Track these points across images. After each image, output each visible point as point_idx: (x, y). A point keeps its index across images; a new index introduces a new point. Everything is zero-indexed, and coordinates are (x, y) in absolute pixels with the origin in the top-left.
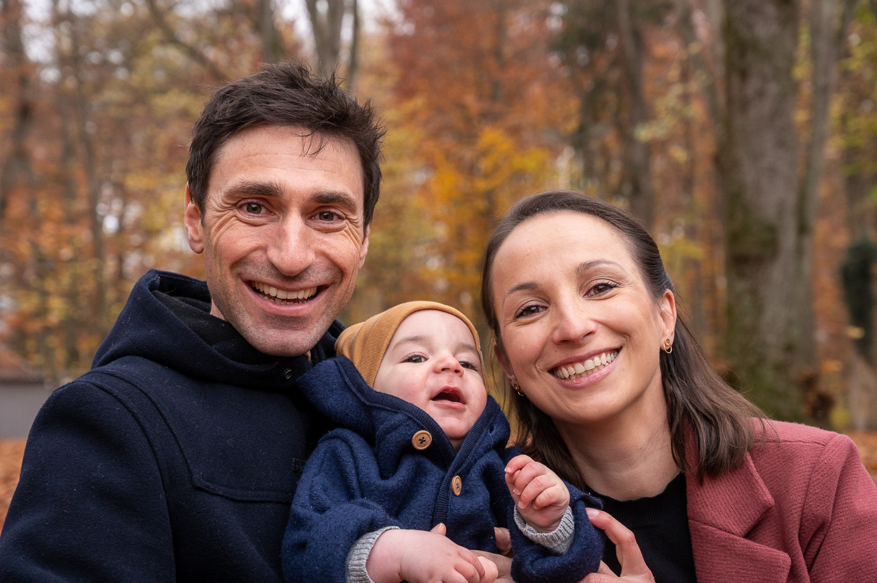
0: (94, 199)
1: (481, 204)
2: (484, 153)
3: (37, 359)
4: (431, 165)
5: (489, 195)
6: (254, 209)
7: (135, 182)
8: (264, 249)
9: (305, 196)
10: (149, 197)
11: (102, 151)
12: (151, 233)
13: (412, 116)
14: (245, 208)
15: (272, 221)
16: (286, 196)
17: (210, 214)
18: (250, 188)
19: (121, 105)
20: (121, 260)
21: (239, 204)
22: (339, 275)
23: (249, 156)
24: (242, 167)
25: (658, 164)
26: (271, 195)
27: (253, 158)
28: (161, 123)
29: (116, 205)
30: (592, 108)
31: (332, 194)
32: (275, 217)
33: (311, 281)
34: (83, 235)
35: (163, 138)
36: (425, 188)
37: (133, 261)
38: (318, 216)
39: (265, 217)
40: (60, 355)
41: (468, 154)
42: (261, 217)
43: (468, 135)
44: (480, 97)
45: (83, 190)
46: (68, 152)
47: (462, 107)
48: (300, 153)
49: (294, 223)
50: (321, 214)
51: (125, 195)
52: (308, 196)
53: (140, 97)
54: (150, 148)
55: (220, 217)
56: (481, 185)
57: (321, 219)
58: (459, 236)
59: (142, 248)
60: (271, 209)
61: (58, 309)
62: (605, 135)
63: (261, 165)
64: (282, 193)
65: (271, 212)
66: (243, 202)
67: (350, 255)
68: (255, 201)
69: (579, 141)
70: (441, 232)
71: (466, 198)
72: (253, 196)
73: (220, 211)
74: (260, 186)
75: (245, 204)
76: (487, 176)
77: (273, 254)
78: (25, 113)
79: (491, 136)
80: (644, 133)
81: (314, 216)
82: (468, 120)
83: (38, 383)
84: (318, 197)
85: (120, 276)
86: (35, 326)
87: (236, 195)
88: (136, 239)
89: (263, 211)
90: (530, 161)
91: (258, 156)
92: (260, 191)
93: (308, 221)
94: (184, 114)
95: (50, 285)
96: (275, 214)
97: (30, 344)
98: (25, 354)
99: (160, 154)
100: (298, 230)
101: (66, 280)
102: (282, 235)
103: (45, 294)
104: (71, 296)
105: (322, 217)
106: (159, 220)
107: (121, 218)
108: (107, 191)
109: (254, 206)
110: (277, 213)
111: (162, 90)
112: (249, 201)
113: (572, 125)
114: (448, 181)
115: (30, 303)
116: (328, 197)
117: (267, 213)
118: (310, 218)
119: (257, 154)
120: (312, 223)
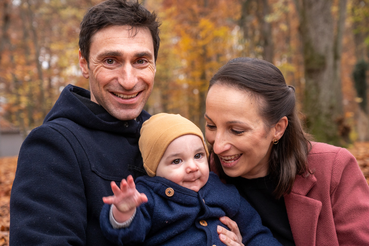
0: (38, 55)
1: (201, 51)
2: (202, 30)
3: (17, 123)
4: (179, 35)
5: (204, 47)
6: (110, 62)
7: (54, 47)
8: (116, 79)
9: (132, 55)
10: (61, 53)
11: (40, 34)
12: (62, 68)
13: (170, 15)
14: (107, 62)
15: (118, 66)
16: (124, 56)
17: (91, 64)
18: (109, 53)
19: (47, 14)
20: (50, 80)
21: (104, 60)
22: (147, 86)
23: (107, 39)
24: (105, 44)
25: (275, 32)
26: (118, 56)
27: (108, 40)
28: (65, 21)
29: (47, 57)
30: (246, 9)
31: (142, 53)
32: (119, 64)
33: (137, 90)
34: (34, 70)
35: (66, 28)
36: (177, 45)
37: (55, 80)
38: (137, 62)
39: (115, 65)
40: (26, 121)
41: (195, 30)
42: (114, 65)
43: (194, 22)
44: (199, 6)
45: (33, 51)
46: (26, 35)
47: (191, 10)
48: (128, 36)
49: (128, 67)
50: (138, 61)
51: (51, 52)
52: (133, 55)
53: (55, 10)
54: (60, 32)
55: (96, 66)
56: (201, 43)
57: (138, 63)
58: (192, 65)
59: (59, 75)
60: (118, 61)
61: (24, 102)
62: (253, 20)
63: (112, 43)
64: (122, 55)
65: (117, 62)
66: (106, 59)
67: (151, 78)
68: (111, 58)
69: (241, 23)
70: (184, 63)
71: (194, 49)
72: (110, 56)
73: (96, 63)
74: (113, 52)
75: (107, 60)
76: (203, 39)
77: (121, 81)
78: (7, 19)
79: (204, 22)
80: (269, 19)
81: (135, 62)
82: (194, 16)
83: (17, 133)
84: (137, 55)
85: (50, 87)
86: (15, 109)
87: (103, 56)
88: (56, 71)
89: (114, 62)
90: (221, 32)
91: (110, 39)
92: (113, 54)
93: (133, 64)
94: (74, 17)
95: (21, 91)
96: (119, 63)
97: (14, 117)
98: (11, 121)
99: (65, 34)
100: (130, 70)
101: (27, 89)
102: (123, 73)
103: (18, 96)
104: (30, 96)
105: (139, 62)
106: (65, 62)
107: (49, 62)
108: (43, 51)
109: (110, 60)
110: (120, 63)
111: (64, 7)
112: (108, 58)
113: (238, 17)
114: (186, 42)
115: (13, 100)
116: (141, 54)
117: (116, 63)
118: (134, 63)
119: (110, 38)
120: (135, 65)
